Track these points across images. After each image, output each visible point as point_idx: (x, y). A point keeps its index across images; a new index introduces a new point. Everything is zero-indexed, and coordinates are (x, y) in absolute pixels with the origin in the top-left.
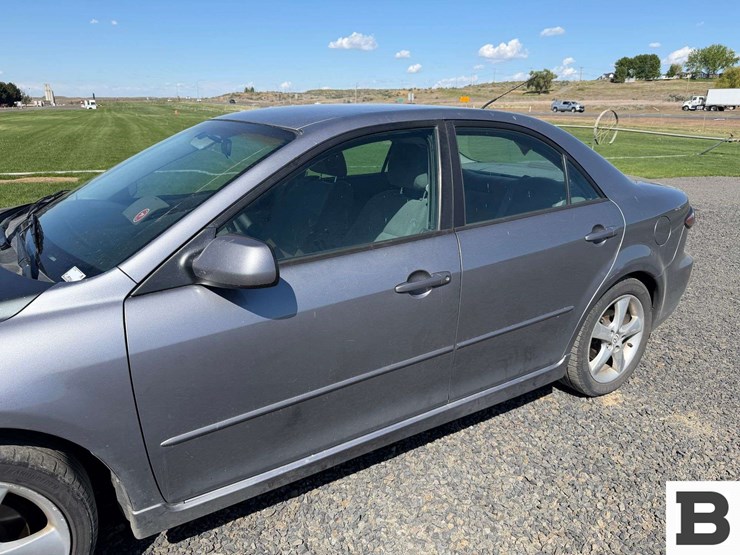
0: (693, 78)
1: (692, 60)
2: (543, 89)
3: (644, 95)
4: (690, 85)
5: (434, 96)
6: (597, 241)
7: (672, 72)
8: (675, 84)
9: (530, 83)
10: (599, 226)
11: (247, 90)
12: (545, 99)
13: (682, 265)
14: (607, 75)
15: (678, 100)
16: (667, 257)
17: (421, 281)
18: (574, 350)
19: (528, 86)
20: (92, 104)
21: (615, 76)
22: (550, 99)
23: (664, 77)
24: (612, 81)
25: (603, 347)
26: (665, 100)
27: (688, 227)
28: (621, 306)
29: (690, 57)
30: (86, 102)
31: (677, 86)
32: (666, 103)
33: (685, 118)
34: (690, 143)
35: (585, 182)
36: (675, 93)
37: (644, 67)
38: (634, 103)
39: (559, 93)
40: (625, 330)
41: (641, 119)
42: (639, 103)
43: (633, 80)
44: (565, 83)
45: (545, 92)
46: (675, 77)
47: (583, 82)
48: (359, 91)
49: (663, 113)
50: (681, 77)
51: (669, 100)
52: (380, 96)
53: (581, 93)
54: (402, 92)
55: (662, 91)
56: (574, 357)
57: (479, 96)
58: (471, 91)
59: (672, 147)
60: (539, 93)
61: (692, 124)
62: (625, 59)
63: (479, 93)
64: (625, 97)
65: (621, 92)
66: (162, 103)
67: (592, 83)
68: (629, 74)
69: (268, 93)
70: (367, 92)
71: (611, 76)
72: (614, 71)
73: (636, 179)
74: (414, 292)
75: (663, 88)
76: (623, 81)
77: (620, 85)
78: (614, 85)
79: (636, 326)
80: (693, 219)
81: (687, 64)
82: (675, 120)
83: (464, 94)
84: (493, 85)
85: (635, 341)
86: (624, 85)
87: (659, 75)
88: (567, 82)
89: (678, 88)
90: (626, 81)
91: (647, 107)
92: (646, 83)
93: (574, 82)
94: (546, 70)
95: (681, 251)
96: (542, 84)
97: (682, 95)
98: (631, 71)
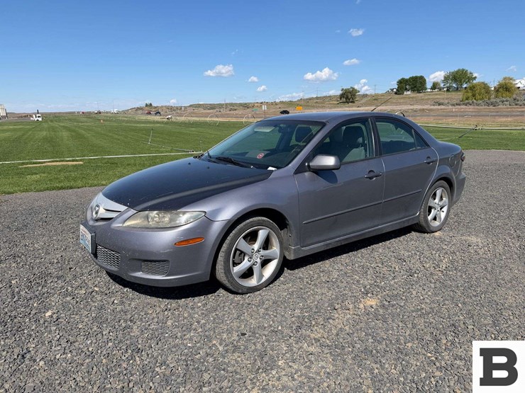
0: (448, 90)
1: (446, 79)
2: (351, 100)
3: (418, 101)
4: (446, 95)
5: (278, 106)
6: (429, 163)
7: (435, 86)
8: (437, 94)
9: (342, 96)
10: (429, 157)
11: (147, 105)
12: (352, 107)
13: (461, 177)
14: (392, 90)
15: (439, 104)
16: (455, 172)
17: (372, 174)
18: (422, 210)
19: (341, 99)
20: (39, 117)
21: (397, 90)
22: (356, 107)
23: (429, 90)
24: (396, 93)
25: (433, 210)
26: (431, 105)
27: (463, 161)
28: (439, 192)
29: (445, 77)
30: (34, 116)
31: (438, 95)
32: (432, 107)
33: (446, 116)
34: (451, 132)
35: (421, 140)
36: (438, 100)
37: (415, 84)
38: (412, 107)
39: (361, 102)
40: (441, 203)
41: (418, 118)
42: (415, 107)
43: (409, 93)
44: (365, 96)
45: (352, 102)
46: (436, 90)
47: (377, 95)
48: (226, 104)
49: (432, 113)
50: (440, 90)
51: (434, 105)
52: (241, 107)
53: (376, 102)
54: (256, 105)
55: (429, 99)
56: (422, 213)
57: (308, 106)
58: (302, 103)
59: (440, 134)
60: (348, 103)
61: (451, 120)
62: (403, 79)
63: (308, 104)
64: (405, 104)
65: (402, 101)
66: (88, 115)
67: (382, 95)
68: (406, 89)
69: (162, 107)
70: (232, 104)
71: (395, 90)
72: (396, 87)
73: (439, 141)
74: (371, 178)
75: (429, 97)
76: (403, 94)
77: (401, 96)
78: (397, 96)
79: (445, 202)
80: (464, 157)
81: (443, 81)
82: (440, 118)
83: (298, 105)
84: (317, 98)
85: (445, 209)
86: (403, 96)
87: (426, 89)
88: (367, 95)
89: (439, 97)
90: (405, 93)
91: (420, 110)
92: (418, 95)
93: (371, 95)
94: (351, 88)
95: (460, 171)
96: (350, 97)
97: (442, 101)
98: (407, 87)
